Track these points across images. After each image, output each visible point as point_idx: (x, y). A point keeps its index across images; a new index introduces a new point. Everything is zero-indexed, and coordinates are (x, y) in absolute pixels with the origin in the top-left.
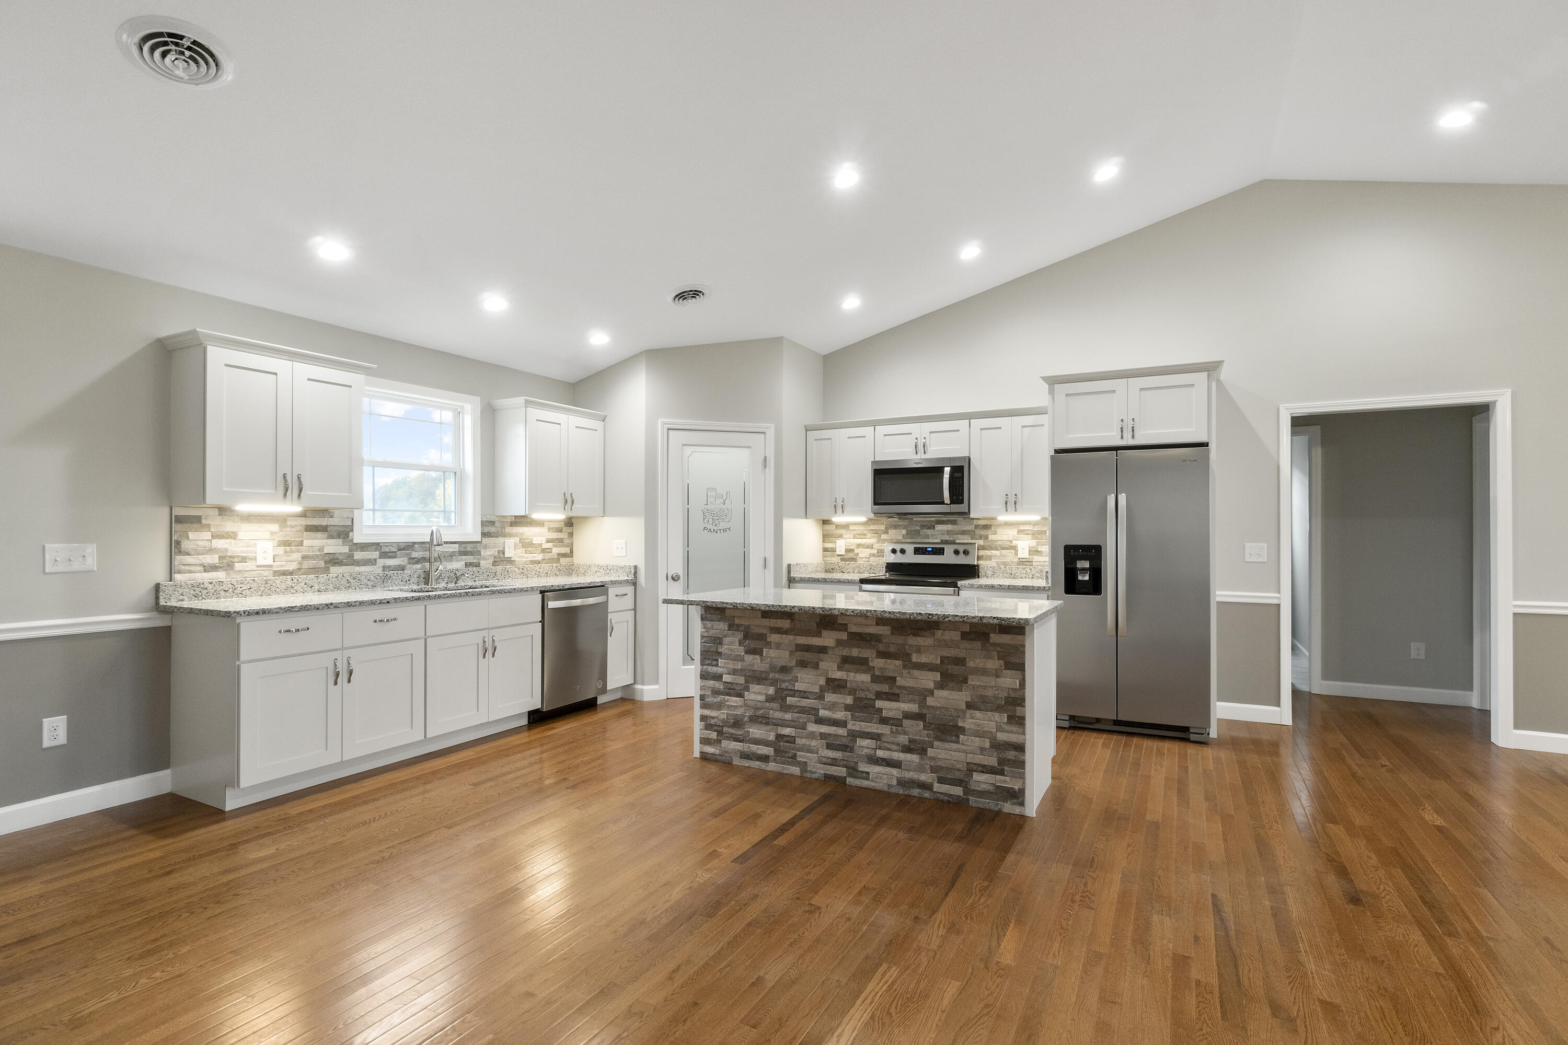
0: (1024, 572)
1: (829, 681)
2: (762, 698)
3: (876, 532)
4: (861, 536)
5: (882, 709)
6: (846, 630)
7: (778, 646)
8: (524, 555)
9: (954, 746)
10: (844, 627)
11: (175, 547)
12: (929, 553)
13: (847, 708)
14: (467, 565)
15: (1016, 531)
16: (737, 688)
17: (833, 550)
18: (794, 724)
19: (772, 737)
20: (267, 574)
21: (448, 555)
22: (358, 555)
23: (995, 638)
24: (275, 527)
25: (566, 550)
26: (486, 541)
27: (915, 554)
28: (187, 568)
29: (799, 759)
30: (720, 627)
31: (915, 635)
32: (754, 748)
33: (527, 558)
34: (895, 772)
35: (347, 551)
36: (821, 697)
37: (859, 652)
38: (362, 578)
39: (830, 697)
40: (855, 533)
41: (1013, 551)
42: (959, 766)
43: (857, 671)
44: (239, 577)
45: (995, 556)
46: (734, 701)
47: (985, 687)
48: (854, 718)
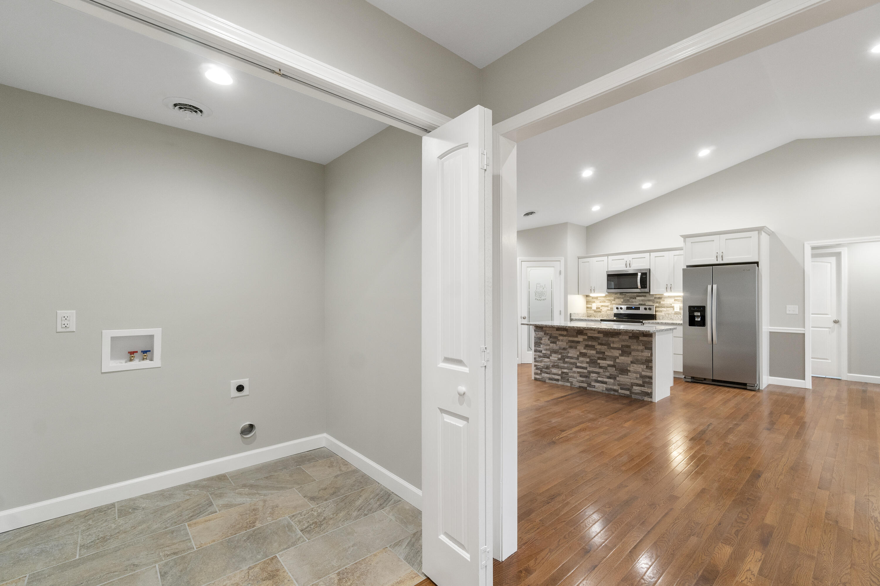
0: (677, 317)
1: (581, 353)
2: (556, 359)
3: (610, 300)
4: (603, 302)
5: (600, 363)
6: (587, 335)
7: (562, 341)
9: (626, 376)
10: (586, 334)
12: (633, 309)
13: (587, 363)
15: (673, 300)
16: (547, 355)
17: (591, 308)
18: (568, 368)
19: (560, 373)
23: (641, 338)
27: (627, 309)
29: (570, 380)
30: (541, 334)
31: (612, 337)
32: (554, 376)
34: (605, 385)
36: (578, 359)
37: (592, 343)
39: (581, 359)
40: (600, 300)
41: (672, 308)
42: (628, 384)
43: (591, 350)
45: (664, 311)
46: (546, 360)
47: (638, 356)
48: (590, 366)
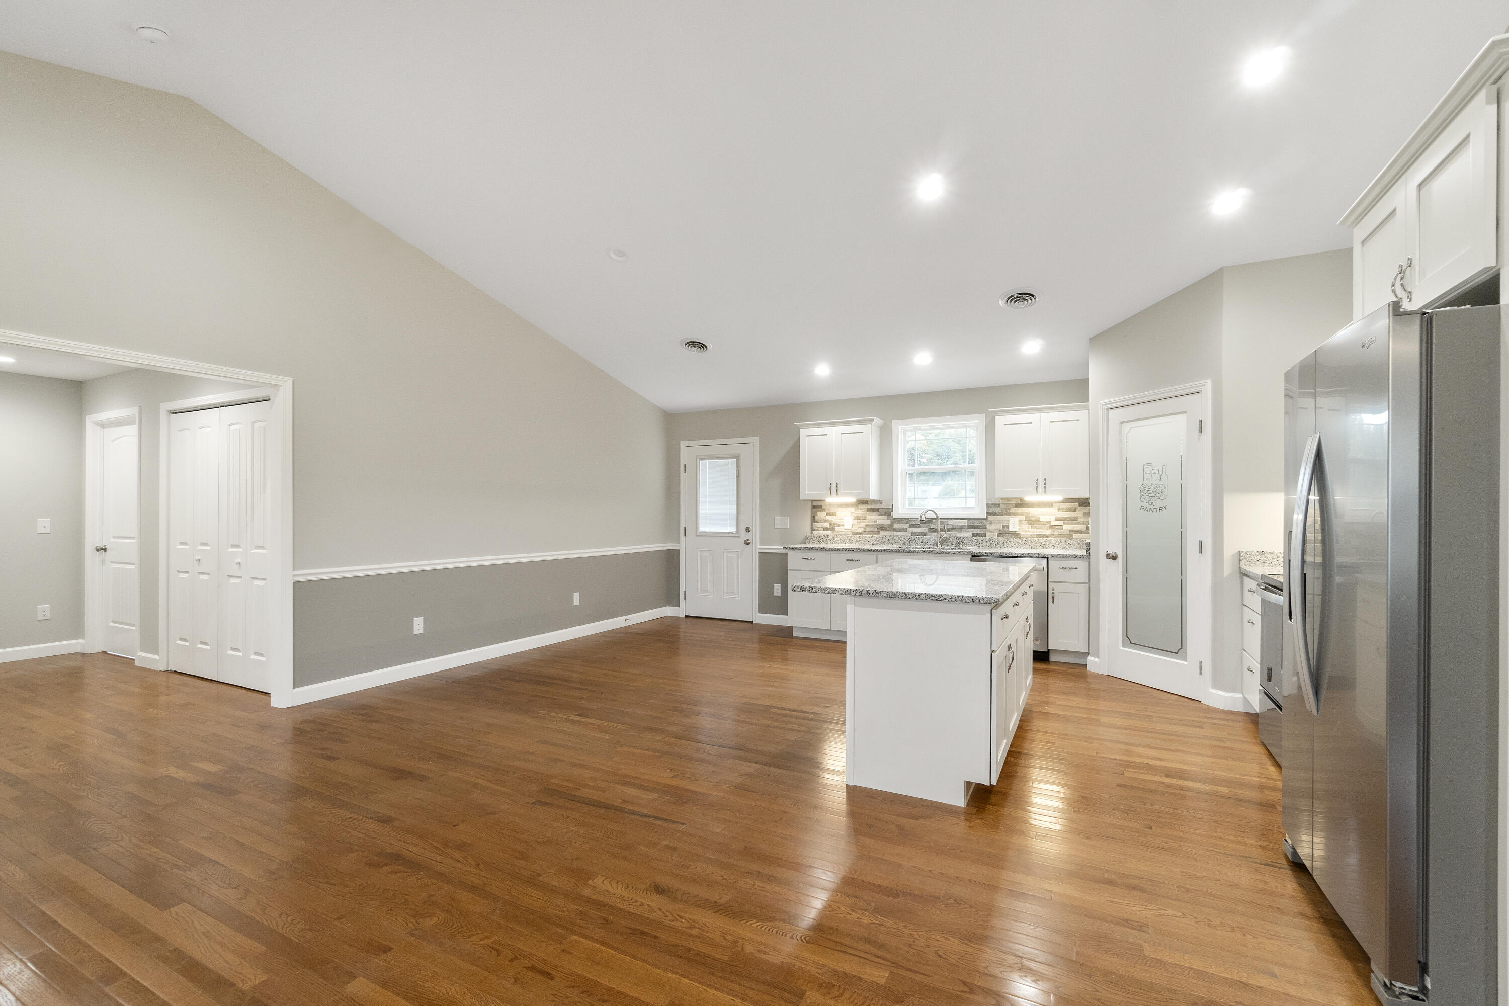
8: (1030, 530)
11: (813, 519)
14: (974, 535)
20: (850, 533)
21: (958, 527)
22: (896, 525)
24: (853, 509)
25: (1083, 527)
26: (990, 518)
28: (817, 528)
33: (1033, 532)
35: (890, 523)
38: (897, 539)
44: (836, 534)
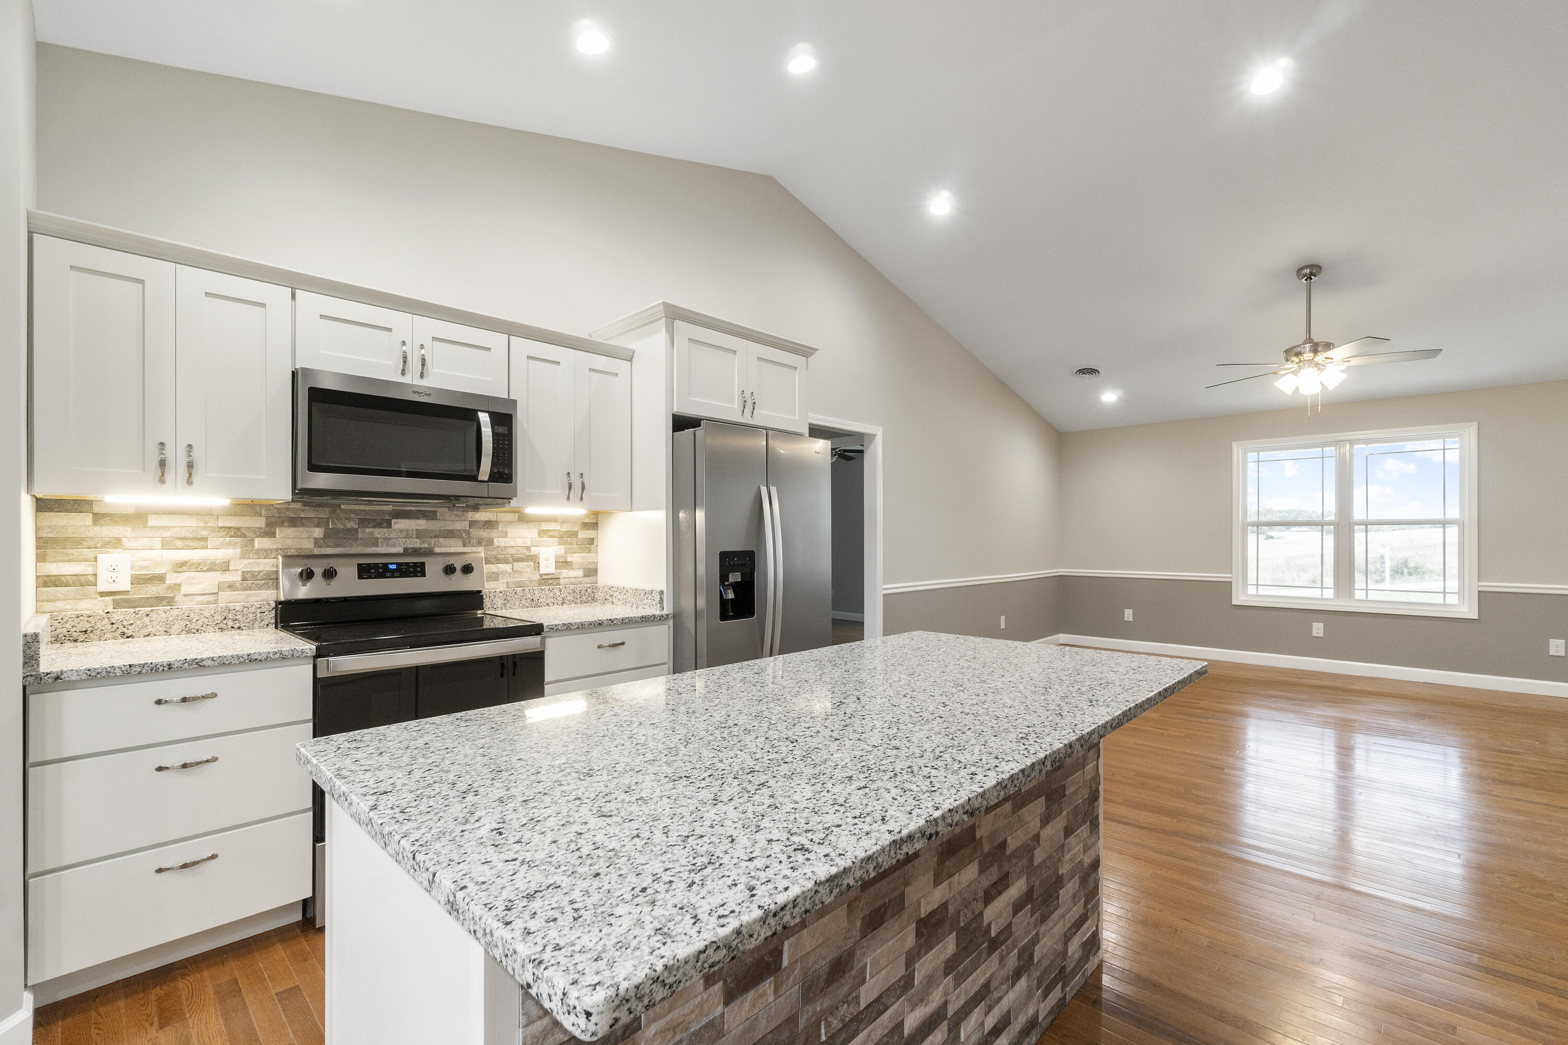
0: (551, 595)
3: (237, 532)
12: (393, 574)
15: (536, 532)
17: (84, 581)
27: (360, 577)
40: (168, 534)
41: (532, 563)
45: (504, 573)
